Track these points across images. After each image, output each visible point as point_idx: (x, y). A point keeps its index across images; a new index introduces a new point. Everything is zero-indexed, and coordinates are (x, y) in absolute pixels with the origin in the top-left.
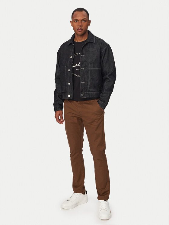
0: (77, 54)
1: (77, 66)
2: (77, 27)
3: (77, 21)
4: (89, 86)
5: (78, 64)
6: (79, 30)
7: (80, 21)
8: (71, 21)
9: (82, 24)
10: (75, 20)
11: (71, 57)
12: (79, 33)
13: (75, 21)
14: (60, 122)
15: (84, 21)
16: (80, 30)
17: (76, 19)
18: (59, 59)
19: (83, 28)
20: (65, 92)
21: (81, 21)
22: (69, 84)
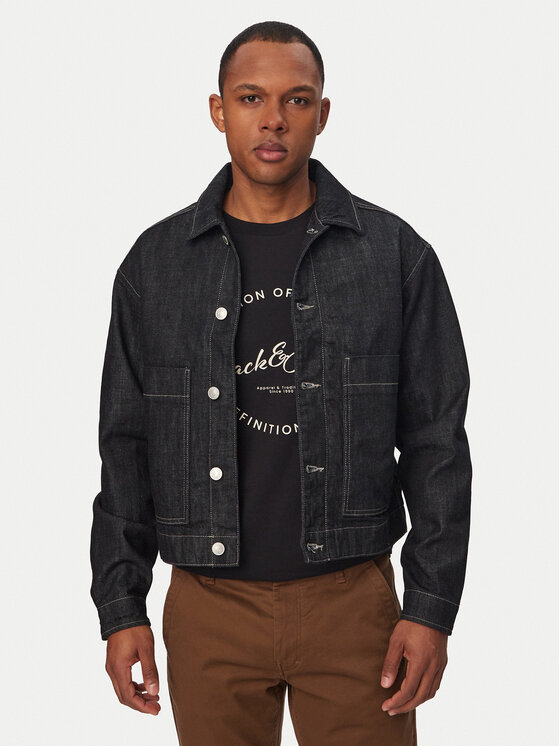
0: (260, 295)
1: (260, 365)
2: (255, 133)
3: (254, 96)
4: (346, 492)
5: (266, 356)
6: (266, 155)
7: (274, 100)
8: (212, 99)
9: (284, 118)
10: (248, 92)
11: (222, 313)
12: (265, 171)
13: (242, 99)
14: (140, 704)
15: (299, 101)
16: (274, 155)
17: (253, 87)
18: (127, 318)
19: (289, 140)
20: (190, 525)
21: (283, 100)
22: (216, 474)
